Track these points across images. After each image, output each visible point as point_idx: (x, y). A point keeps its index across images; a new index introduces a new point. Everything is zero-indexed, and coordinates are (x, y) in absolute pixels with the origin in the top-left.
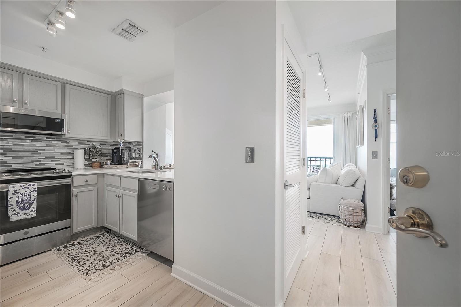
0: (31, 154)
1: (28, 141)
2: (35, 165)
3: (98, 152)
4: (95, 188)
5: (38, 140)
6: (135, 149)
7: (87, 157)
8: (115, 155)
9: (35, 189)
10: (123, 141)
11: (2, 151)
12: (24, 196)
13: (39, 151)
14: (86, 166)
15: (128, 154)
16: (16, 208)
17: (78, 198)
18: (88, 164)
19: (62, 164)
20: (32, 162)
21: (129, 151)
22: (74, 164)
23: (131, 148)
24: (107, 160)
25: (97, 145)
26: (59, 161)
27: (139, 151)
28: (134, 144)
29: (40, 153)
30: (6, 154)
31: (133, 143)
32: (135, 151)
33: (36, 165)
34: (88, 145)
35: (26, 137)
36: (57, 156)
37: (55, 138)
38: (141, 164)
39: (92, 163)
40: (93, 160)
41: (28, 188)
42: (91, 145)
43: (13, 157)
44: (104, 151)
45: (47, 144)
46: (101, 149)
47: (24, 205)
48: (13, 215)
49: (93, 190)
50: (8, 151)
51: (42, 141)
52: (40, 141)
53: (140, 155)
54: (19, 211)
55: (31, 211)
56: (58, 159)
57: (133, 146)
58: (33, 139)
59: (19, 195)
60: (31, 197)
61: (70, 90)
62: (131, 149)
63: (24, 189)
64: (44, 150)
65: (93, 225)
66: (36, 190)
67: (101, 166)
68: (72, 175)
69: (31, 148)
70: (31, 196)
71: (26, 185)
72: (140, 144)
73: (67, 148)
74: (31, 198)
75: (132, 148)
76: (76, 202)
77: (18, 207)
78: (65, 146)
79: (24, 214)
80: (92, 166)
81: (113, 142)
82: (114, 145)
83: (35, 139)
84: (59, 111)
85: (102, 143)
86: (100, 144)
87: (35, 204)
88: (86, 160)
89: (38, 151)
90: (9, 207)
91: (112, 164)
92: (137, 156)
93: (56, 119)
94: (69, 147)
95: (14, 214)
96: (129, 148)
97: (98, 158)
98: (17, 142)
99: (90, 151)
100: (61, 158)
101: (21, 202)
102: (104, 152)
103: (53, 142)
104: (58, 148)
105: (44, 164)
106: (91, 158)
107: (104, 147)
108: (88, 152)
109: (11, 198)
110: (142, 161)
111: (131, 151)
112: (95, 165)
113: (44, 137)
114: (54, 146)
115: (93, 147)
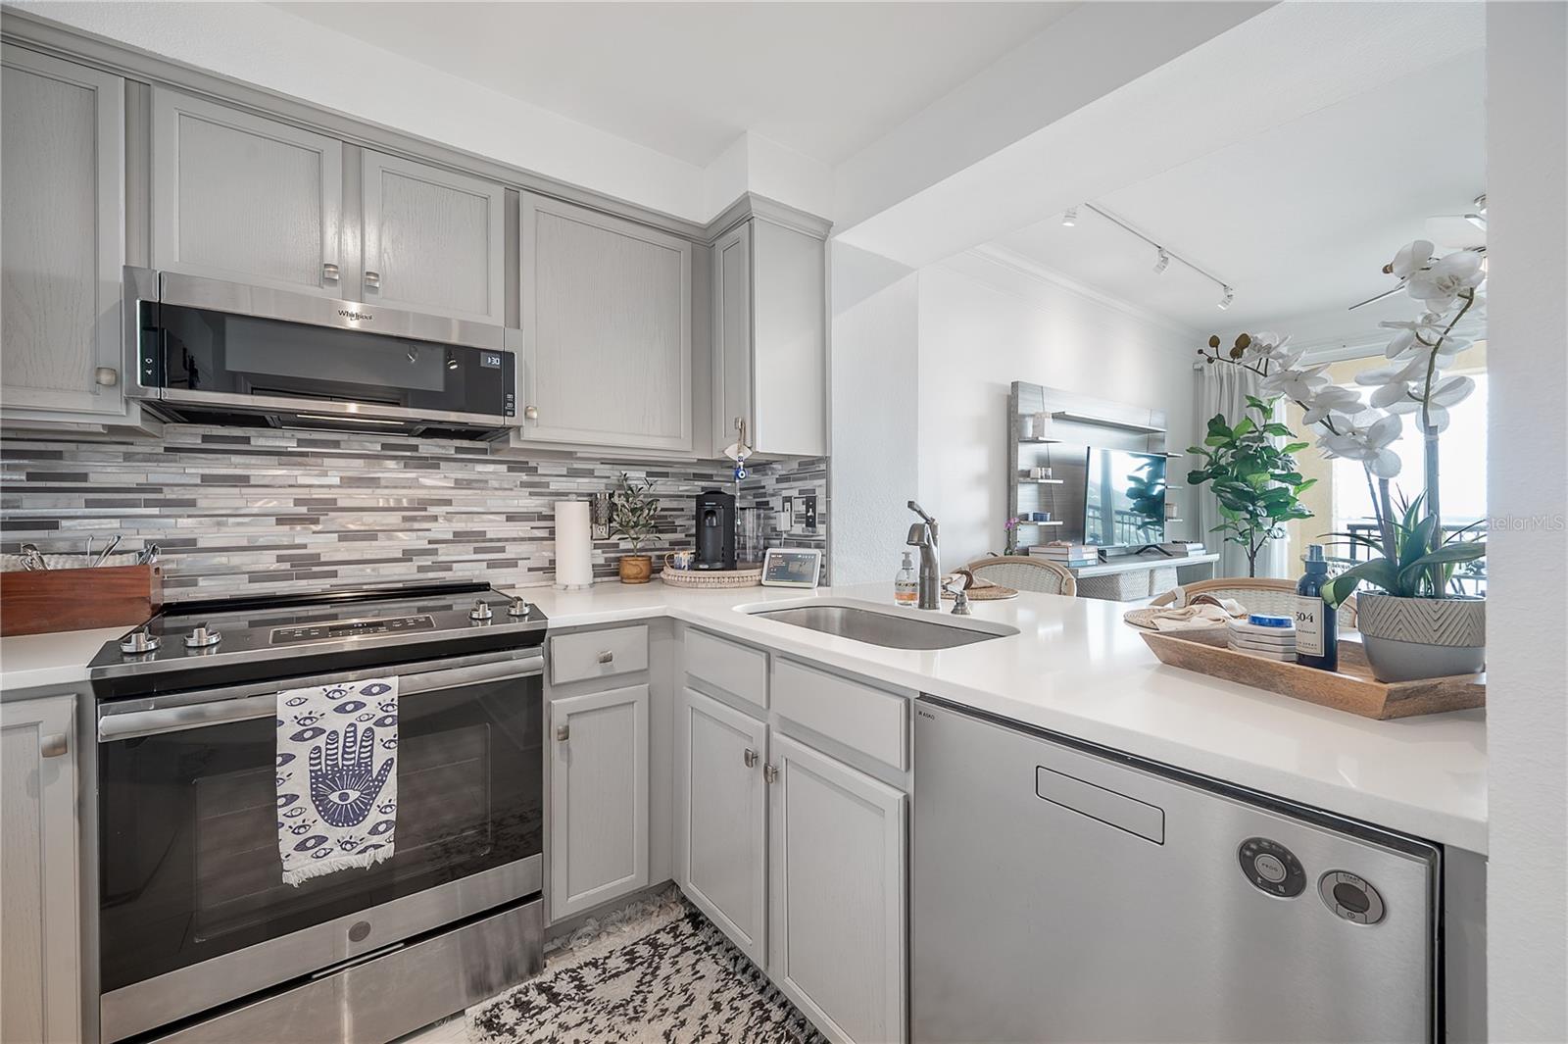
0: (405, 519)
1: (391, 464)
2: (419, 567)
3: (641, 509)
4: (637, 691)
5: (426, 458)
6: (785, 493)
7: (602, 531)
8: (711, 521)
9: (390, 708)
10: (747, 454)
11: (303, 510)
12: (344, 746)
13: (433, 510)
14: (599, 572)
15: (758, 517)
16: (312, 813)
17: (571, 746)
18: (603, 562)
19: (512, 563)
20: (408, 556)
21: (757, 503)
22: (553, 562)
23: (769, 489)
24: (671, 544)
25: (636, 477)
26: (502, 550)
27: (811, 503)
28: (780, 469)
29: (435, 518)
30: (316, 522)
31: (774, 466)
32: (788, 505)
33: (421, 569)
34: (605, 480)
35: (385, 446)
36: (496, 528)
37: (484, 451)
38: (822, 566)
39: (618, 559)
40: (623, 545)
41: (359, 705)
42: (614, 480)
43: (345, 536)
44: (663, 503)
45: (460, 476)
46: (651, 496)
47: (344, 797)
48: (295, 853)
49: (633, 703)
50: (325, 510)
51: (441, 463)
52: (432, 463)
53: (810, 523)
54: (321, 827)
55: (374, 831)
56: (499, 540)
57: (778, 481)
58: (408, 454)
59: (321, 741)
60: (371, 751)
61: (537, 221)
62: (764, 495)
63: (341, 709)
64: (448, 502)
65: (632, 879)
66: (396, 713)
67: (652, 573)
68: (545, 630)
69: (406, 496)
70: (372, 745)
71: (353, 686)
72: (813, 467)
73: (531, 494)
74: (371, 756)
75: (771, 491)
76: (566, 764)
77: (317, 807)
78: (523, 485)
79: (343, 844)
80: (617, 574)
81: (701, 461)
82: (697, 477)
83: (415, 454)
84: (497, 317)
85: (657, 470)
86: (649, 474)
87: (389, 792)
88: (596, 547)
89: (426, 510)
90: (280, 811)
91: (701, 566)
92: (799, 529)
93: (482, 354)
94: (536, 488)
95: (301, 847)
96: (757, 489)
97: (642, 537)
98: (357, 467)
99: (613, 507)
100: (507, 540)
101: (334, 782)
102: (662, 510)
103: (480, 468)
104: (497, 493)
105: (447, 566)
106: (615, 539)
107: (662, 487)
108: (603, 513)
109: (288, 758)
110: (824, 551)
111: (767, 503)
112: (630, 569)
113: (447, 447)
114: (482, 485)
115: (620, 487)
